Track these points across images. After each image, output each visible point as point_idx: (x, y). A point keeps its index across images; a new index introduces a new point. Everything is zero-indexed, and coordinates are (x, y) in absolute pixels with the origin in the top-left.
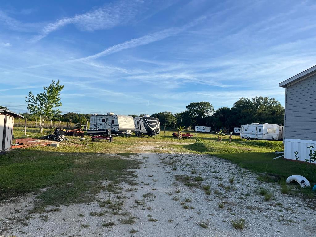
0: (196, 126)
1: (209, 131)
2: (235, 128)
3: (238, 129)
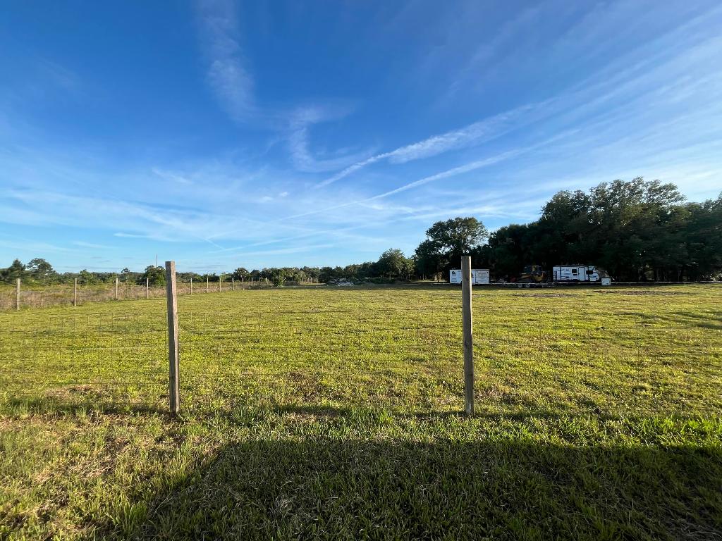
0: (451, 271)
1: (486, 281)
2: (556, 269)
3: (565, 268)
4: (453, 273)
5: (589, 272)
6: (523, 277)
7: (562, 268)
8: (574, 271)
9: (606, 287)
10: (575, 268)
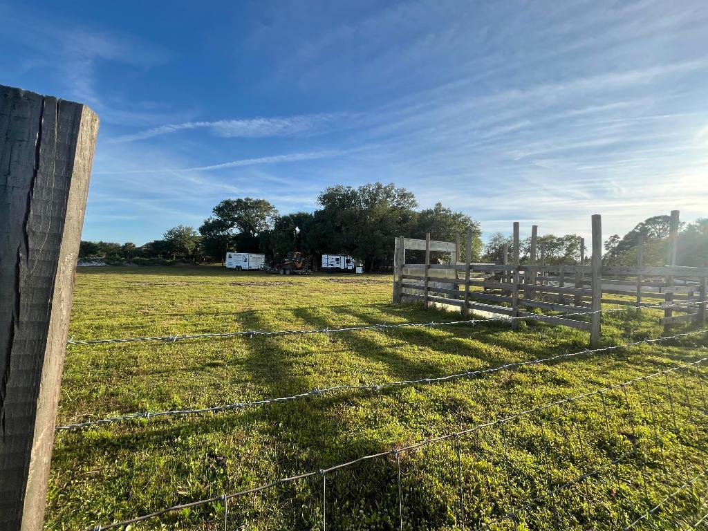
0: (228, 254)
2: (324, 257)
3: (332, 257)
4: (230, 257)
5: (348, 261)
6: (286, 263)
7: (329, 256)
8: (337, 260)
9: (358, 275)
10: (337, 257)
